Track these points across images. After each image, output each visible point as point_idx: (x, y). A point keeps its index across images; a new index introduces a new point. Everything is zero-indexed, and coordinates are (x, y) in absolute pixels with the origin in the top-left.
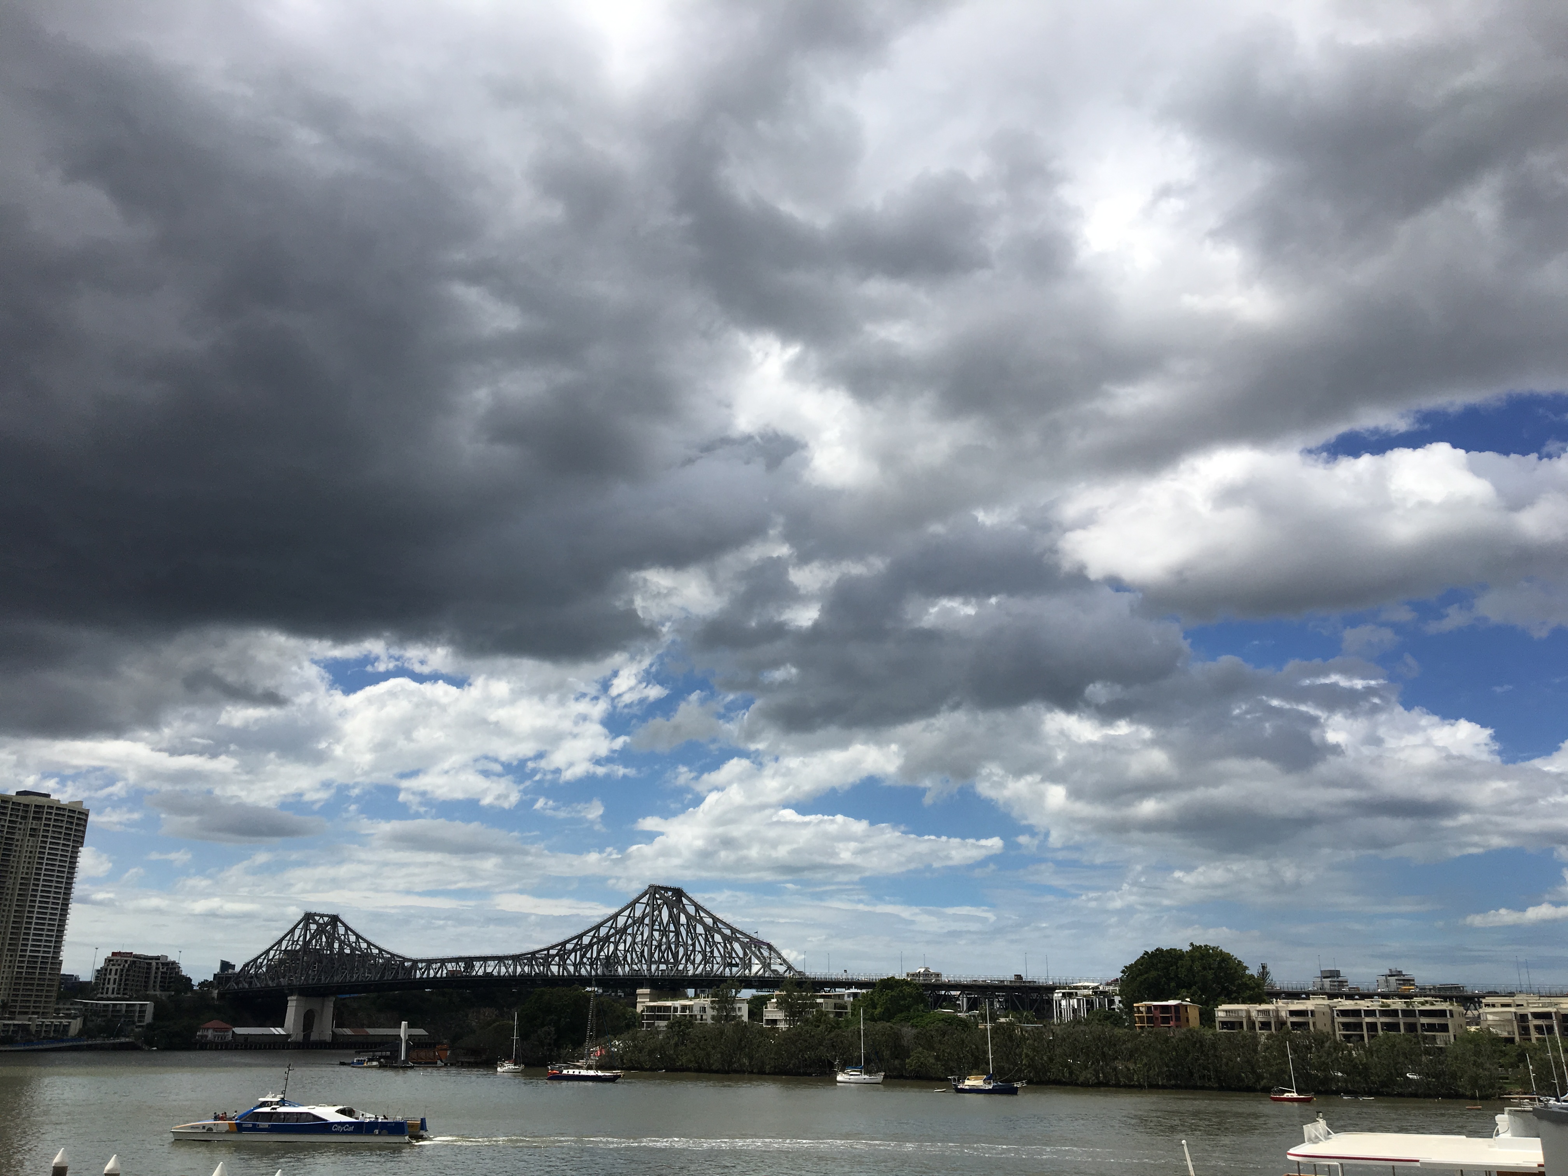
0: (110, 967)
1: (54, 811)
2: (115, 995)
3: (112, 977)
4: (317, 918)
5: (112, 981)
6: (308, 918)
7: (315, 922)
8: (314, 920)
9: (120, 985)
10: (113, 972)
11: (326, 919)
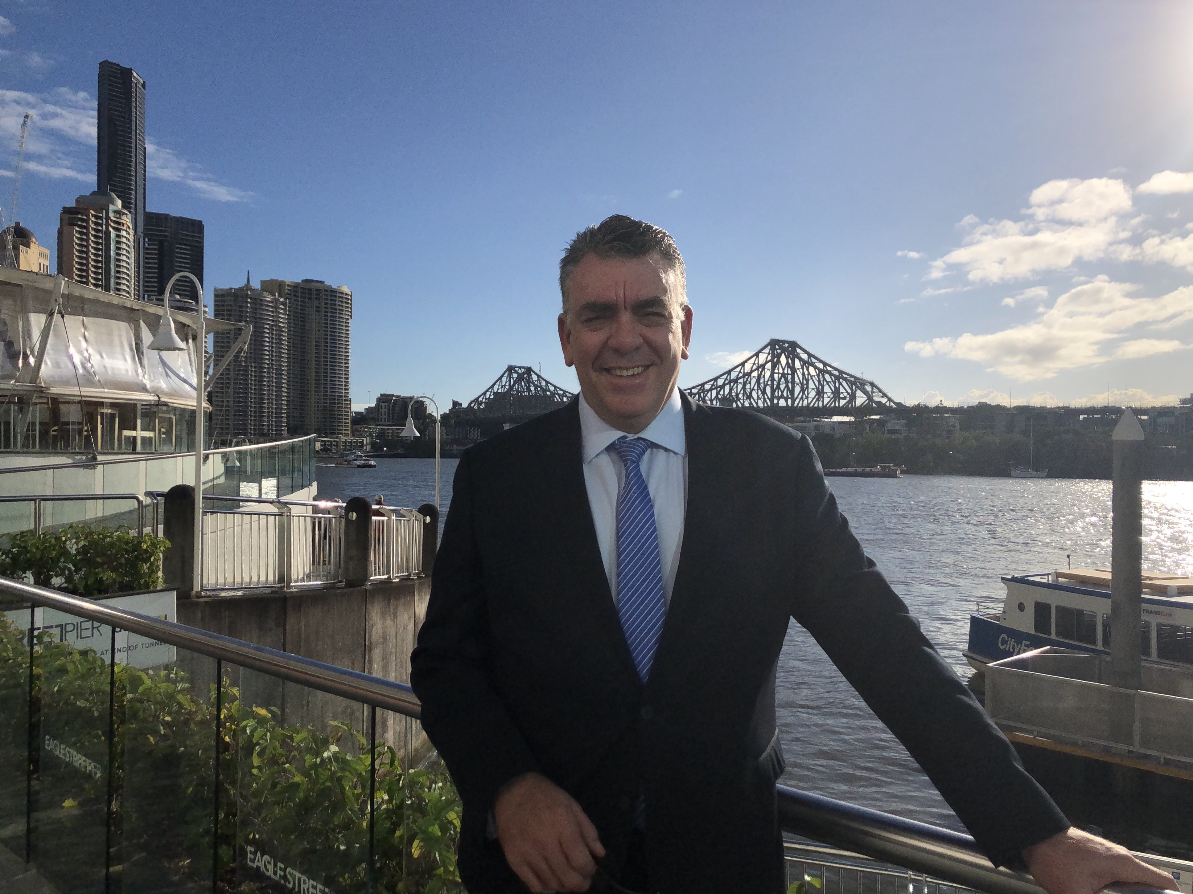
0: (381, 404)
1: (329, 293)
2: (387, 423)
3: (383, 410)
4: (517, 369)
5: (383, 414)
6: (511, 369)
7: (516, 372)
8: (515, 370)
9: (389, 416)
10: (383, 407)
11: (523, 370)
